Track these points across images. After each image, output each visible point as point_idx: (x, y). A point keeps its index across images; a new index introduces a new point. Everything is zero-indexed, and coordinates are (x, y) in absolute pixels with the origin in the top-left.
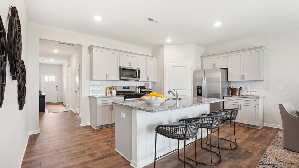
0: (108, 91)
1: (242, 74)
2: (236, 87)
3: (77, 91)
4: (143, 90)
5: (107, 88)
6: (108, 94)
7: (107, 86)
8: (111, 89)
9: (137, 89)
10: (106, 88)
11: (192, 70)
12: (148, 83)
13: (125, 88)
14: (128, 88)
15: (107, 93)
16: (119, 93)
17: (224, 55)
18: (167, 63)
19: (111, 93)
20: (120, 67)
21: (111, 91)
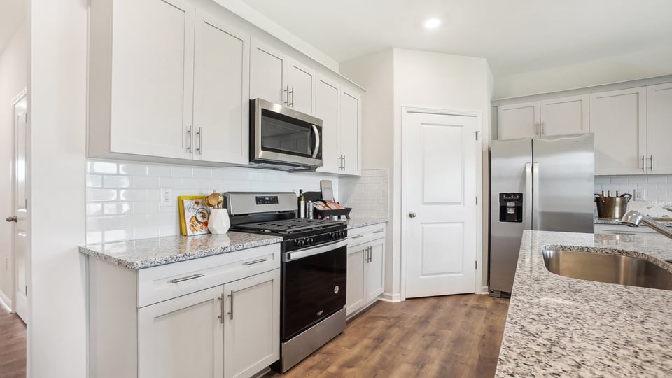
0: (189, 215)
1: (642, 153)
2: (613, 195)
3: (19, 216)
4: (320, 206)
5: (187, 203)
6: (189, 232)
7: (183, 193)
8: (205, 203)
9: (303, 202)
10: (181, 202)
11: (480, 138)
12: (330, 182)
13: (261, 200)
14: (274, 200)
15: (188, 224)
16: (240, 225)
17: (578, 97)
18: (405, 111)
19: (206, 224)
20: (252, 104)
21: (203, 217)
